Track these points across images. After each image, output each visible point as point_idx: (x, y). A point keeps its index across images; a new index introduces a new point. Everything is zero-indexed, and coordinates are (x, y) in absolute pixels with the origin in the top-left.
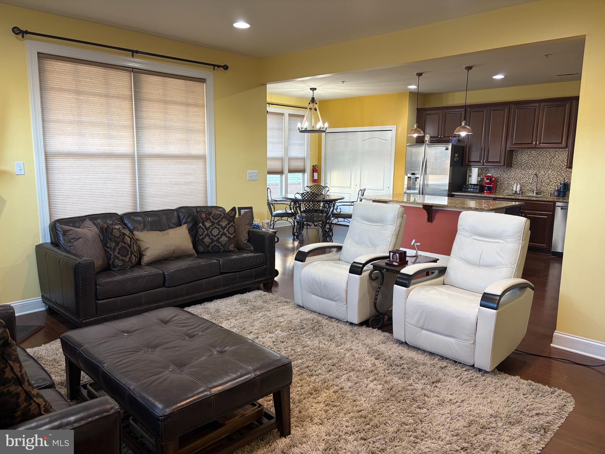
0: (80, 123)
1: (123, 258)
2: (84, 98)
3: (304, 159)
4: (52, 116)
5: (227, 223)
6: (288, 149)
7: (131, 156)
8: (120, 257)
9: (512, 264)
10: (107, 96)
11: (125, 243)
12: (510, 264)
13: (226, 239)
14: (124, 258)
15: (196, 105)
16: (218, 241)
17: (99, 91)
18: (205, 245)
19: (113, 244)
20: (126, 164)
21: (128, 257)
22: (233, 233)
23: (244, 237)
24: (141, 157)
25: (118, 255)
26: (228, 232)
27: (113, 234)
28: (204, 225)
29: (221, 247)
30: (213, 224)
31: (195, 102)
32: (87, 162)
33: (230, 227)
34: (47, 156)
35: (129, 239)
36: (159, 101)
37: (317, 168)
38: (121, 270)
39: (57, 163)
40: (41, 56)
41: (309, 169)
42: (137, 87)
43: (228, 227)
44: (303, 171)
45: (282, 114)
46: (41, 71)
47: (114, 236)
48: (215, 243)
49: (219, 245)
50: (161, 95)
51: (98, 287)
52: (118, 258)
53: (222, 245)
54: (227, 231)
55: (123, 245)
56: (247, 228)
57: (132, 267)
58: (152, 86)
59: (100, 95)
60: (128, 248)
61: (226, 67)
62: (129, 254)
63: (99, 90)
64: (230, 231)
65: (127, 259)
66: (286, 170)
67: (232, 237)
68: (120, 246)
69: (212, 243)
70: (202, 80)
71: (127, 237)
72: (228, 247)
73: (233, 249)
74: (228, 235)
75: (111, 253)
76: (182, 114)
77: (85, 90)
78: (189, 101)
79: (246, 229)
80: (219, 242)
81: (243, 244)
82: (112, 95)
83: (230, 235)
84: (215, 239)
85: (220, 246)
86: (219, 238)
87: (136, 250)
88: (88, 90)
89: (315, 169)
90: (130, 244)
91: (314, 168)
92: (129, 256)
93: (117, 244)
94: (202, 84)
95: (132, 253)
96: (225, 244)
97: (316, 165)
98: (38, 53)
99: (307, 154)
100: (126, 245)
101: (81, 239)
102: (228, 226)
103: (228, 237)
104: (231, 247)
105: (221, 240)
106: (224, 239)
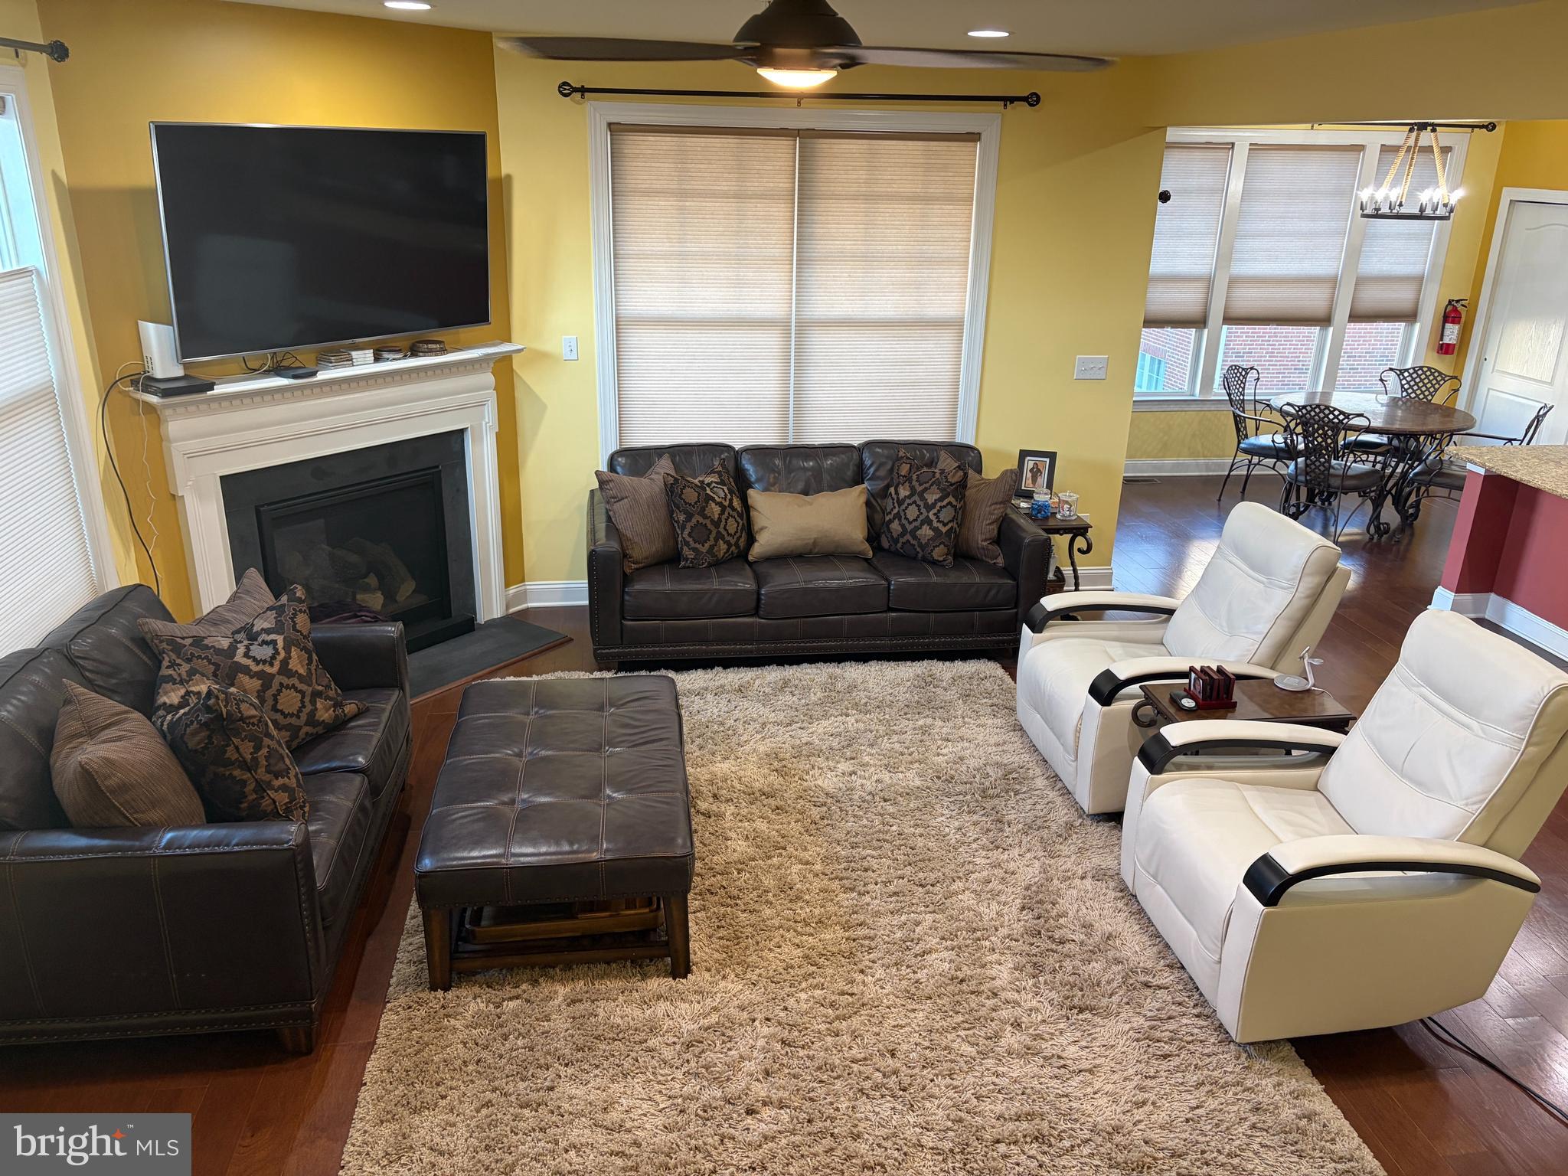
0: (683, 256)
1: (697, 545)
2: (693, 204)
3: (1419, 280)
4: (632, 245)
5: (938, 496)
6: (1360, 251)
7: (783, 324)
8: (692, 543)
9: (1470, 801)
10: (739, 196)
11: (705, 517)
12: (1467, 799)
13: (931, 533)
14: (699, 546)
15: (949, 199)
16: (913, 533)
17: (723, 186)
18: (892, 537)
19: (682, 518)
20: (770, 341)
21: (707, 545)
22: (950, 521)
23: (981, 532)
24: (804, 325)
25: (688, 539)
26: (938, 517)
27: (683, 496)
28: (897, 493)
29: (918, 549)
30: (913, 492)
31: (947, 191)
32: (691, 336)
33: (944, 507)
34: (619, 324)
35: (717, 509)
36: (855, 197)
37: (1460, 308)
38: (689, 567)
39: (635, 338)
40: (616, 129)
41: (1429, 312)
42: (807, 165)
43: (938, 507)
44: (1409, 316)
45: (1360, 148)
46: (616, 156)
47: (685, 501)
48: (908, 537)
49: (914, 542)
50: (861, 181)
51: (627, 598)
52: (687, 544)
53: (920, 545)
54: (935, 514)
55: (701, 520)
56: (996, 512)
57: (718, 564)
58: (841, 164)
59: (725, 196)
60: (709, 526)
61: (1033, 100)
62: (712, 539)
63: (724, 183)
64: (942, 516)
65: (704, 549)
66: (1342, 313)
67: (944, 530)
68: (694, 521)
69: (902, 535)
70: (973, 137)
71: (713, 505)
72: (932, 551)
73: (941, 559)
74: (935, 524)
75: (679, 532)
76: (910, 223)
77: (697, 187)
78: (932, 191)
79: (992, 514)
80: (915, 538)
81: (978, 548)
82: (750, 193)
83: (940, 526)
84: (909, 528)
85: (916, 547)
86: (917, 528)
87: (732, 531)
88: (702, 187)
89: (1452, 314)
90: (720, 519)
91: (1450, 308)
92: (712, 542)
93: (689, 517)
94: (971, 144)
95: (719, 536)
96: (927, 544)
97: (1458, 301)
98: (610, 125)
99: (1433, 265)
100: (708, 522)
101: (626, 500)
102: (939, 504)
103: (936, 530)
104: (938, 553)
105: (919, 532)
106: (926, 532)
